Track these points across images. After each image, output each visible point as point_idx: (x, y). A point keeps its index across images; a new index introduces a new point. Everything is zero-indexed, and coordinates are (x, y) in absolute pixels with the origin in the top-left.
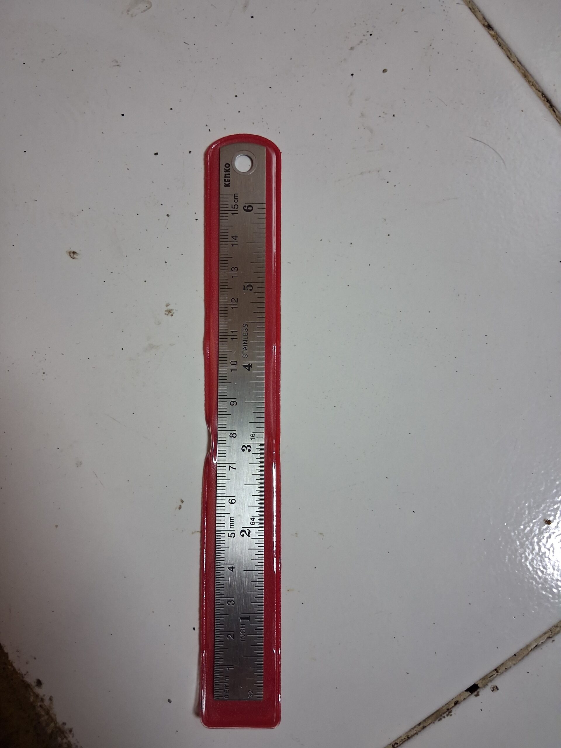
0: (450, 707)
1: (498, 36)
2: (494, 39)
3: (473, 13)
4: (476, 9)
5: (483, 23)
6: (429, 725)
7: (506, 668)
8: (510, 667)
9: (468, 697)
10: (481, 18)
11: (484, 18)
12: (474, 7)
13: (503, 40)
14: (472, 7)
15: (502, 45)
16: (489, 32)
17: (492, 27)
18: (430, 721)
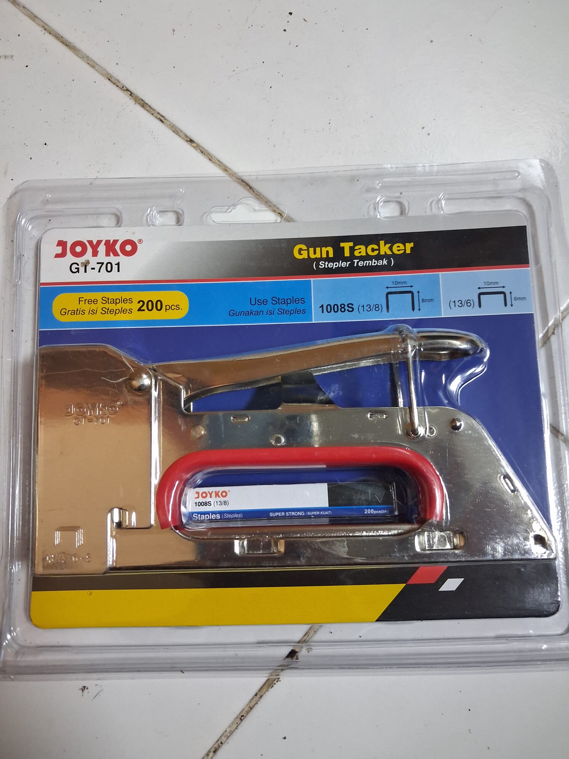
1: (199, 146)
2: (196, 149)
3: (177, 134)
4: (179, 130)
5: (185, 139)
6: (264, 693)
7: (314, 631)
8: (318, 630)
9: (290, 661)
10: (184, 136)
11: (186, 136)
12: (176, 130)
13: (203, 148)
14: (175, 130)
15: (204, 152)
16: (191, 145)
17: (193, 140)
18: (264, 690)
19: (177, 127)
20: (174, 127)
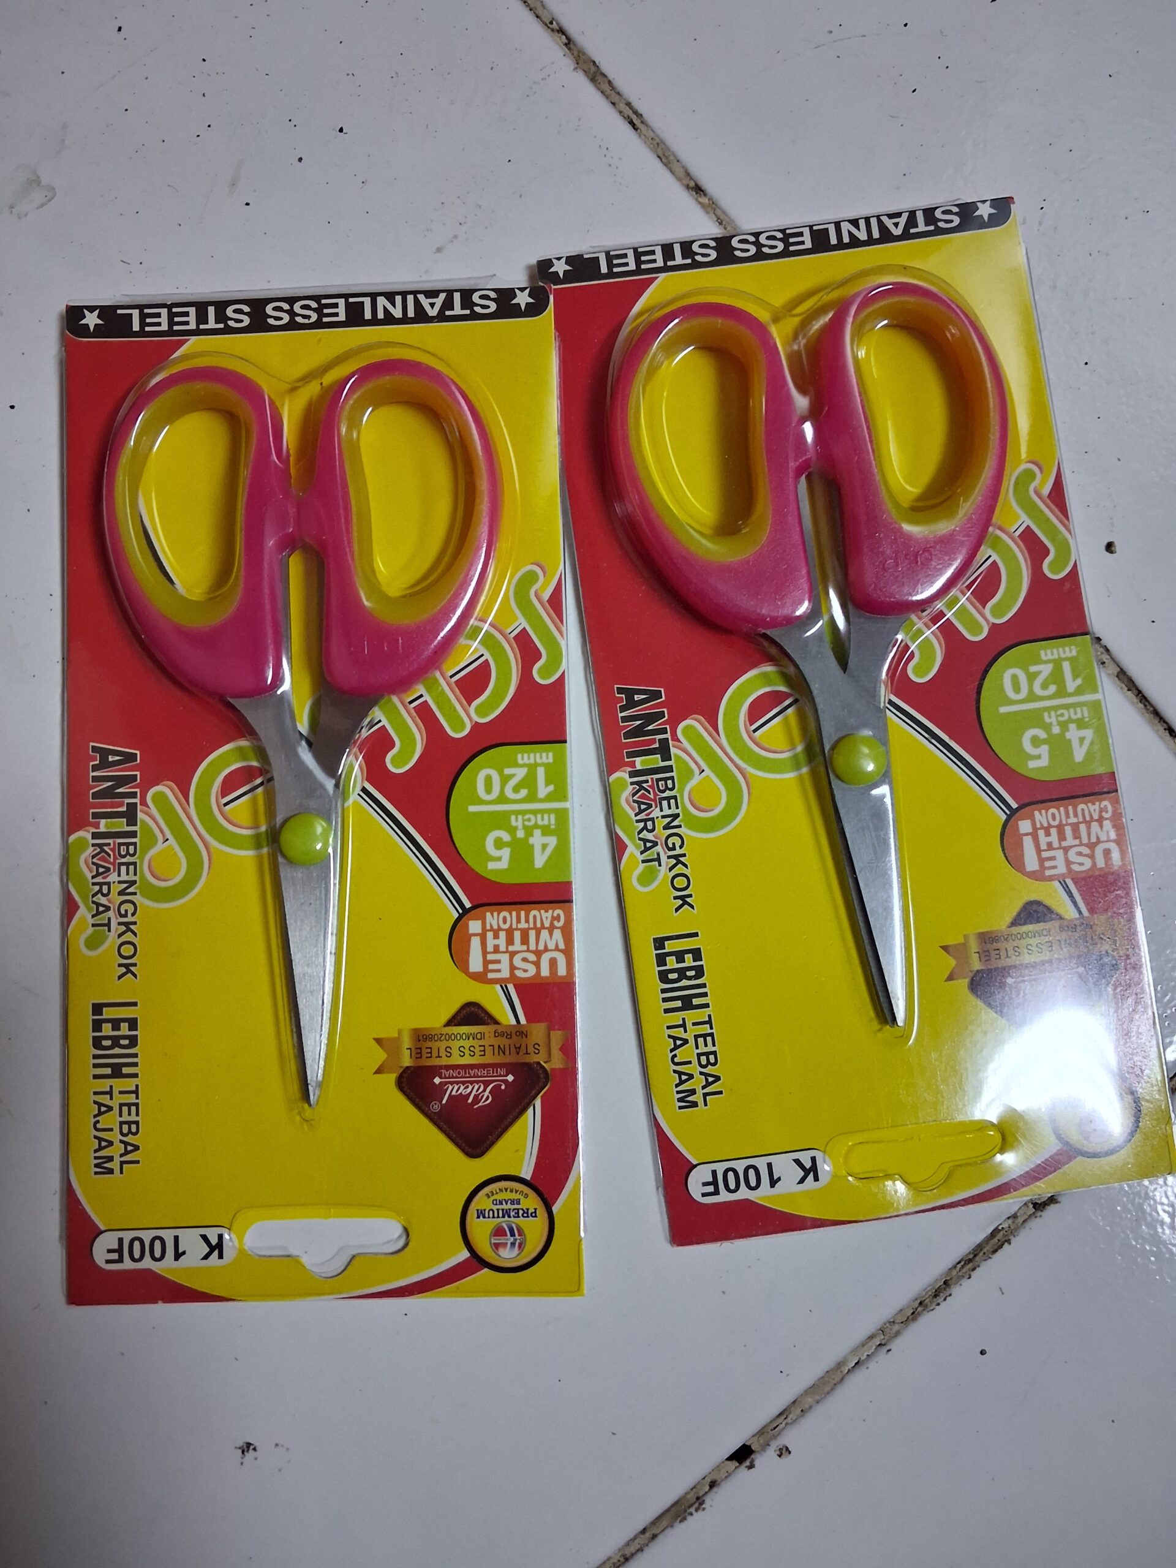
0: (701, 1493)
1: (716, 205)
3: (666, 165)
4: (672, 158)
5: (685, 182)
6: (663, 1530)
7: (802, 1411)
8: (811, 1407)
9: (734, 1470)
10: (682, 174)
11: (688, 174)
12: (666, 154)
13: (724, 212)
15: (724, 223)
16: (697, 200)
18: (664, 1523)
19: (669, 149)
20: (661, 146)
